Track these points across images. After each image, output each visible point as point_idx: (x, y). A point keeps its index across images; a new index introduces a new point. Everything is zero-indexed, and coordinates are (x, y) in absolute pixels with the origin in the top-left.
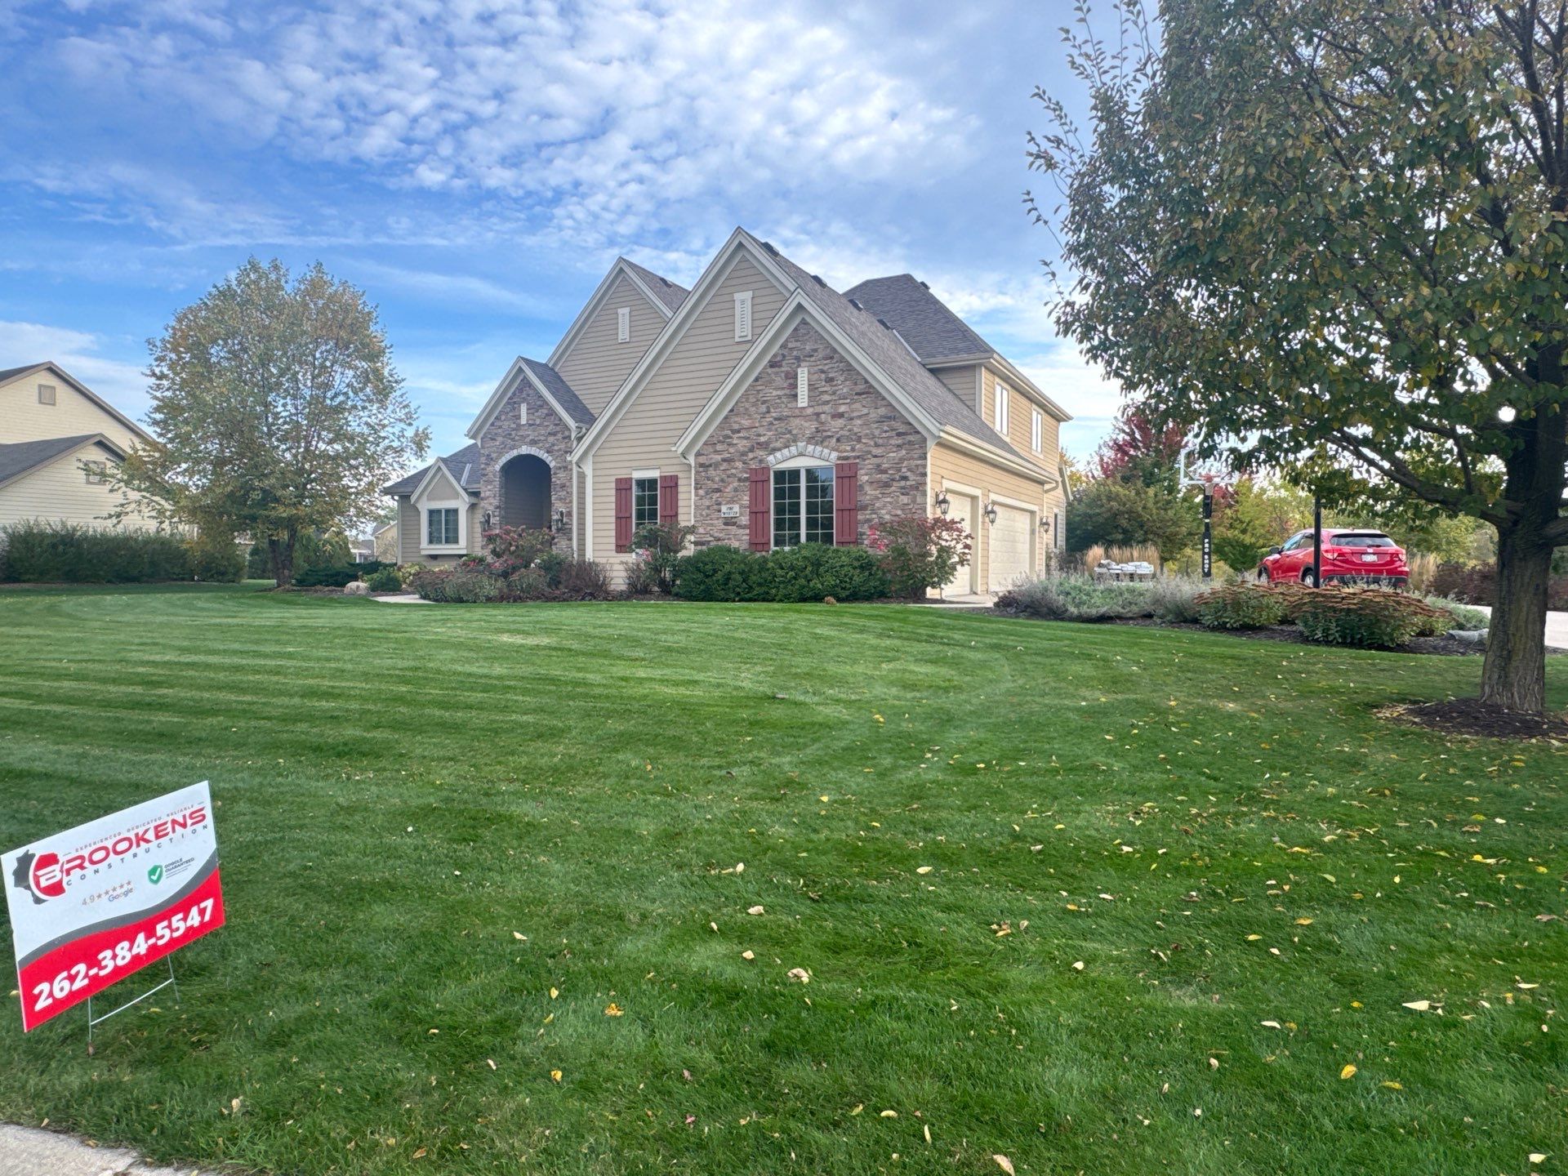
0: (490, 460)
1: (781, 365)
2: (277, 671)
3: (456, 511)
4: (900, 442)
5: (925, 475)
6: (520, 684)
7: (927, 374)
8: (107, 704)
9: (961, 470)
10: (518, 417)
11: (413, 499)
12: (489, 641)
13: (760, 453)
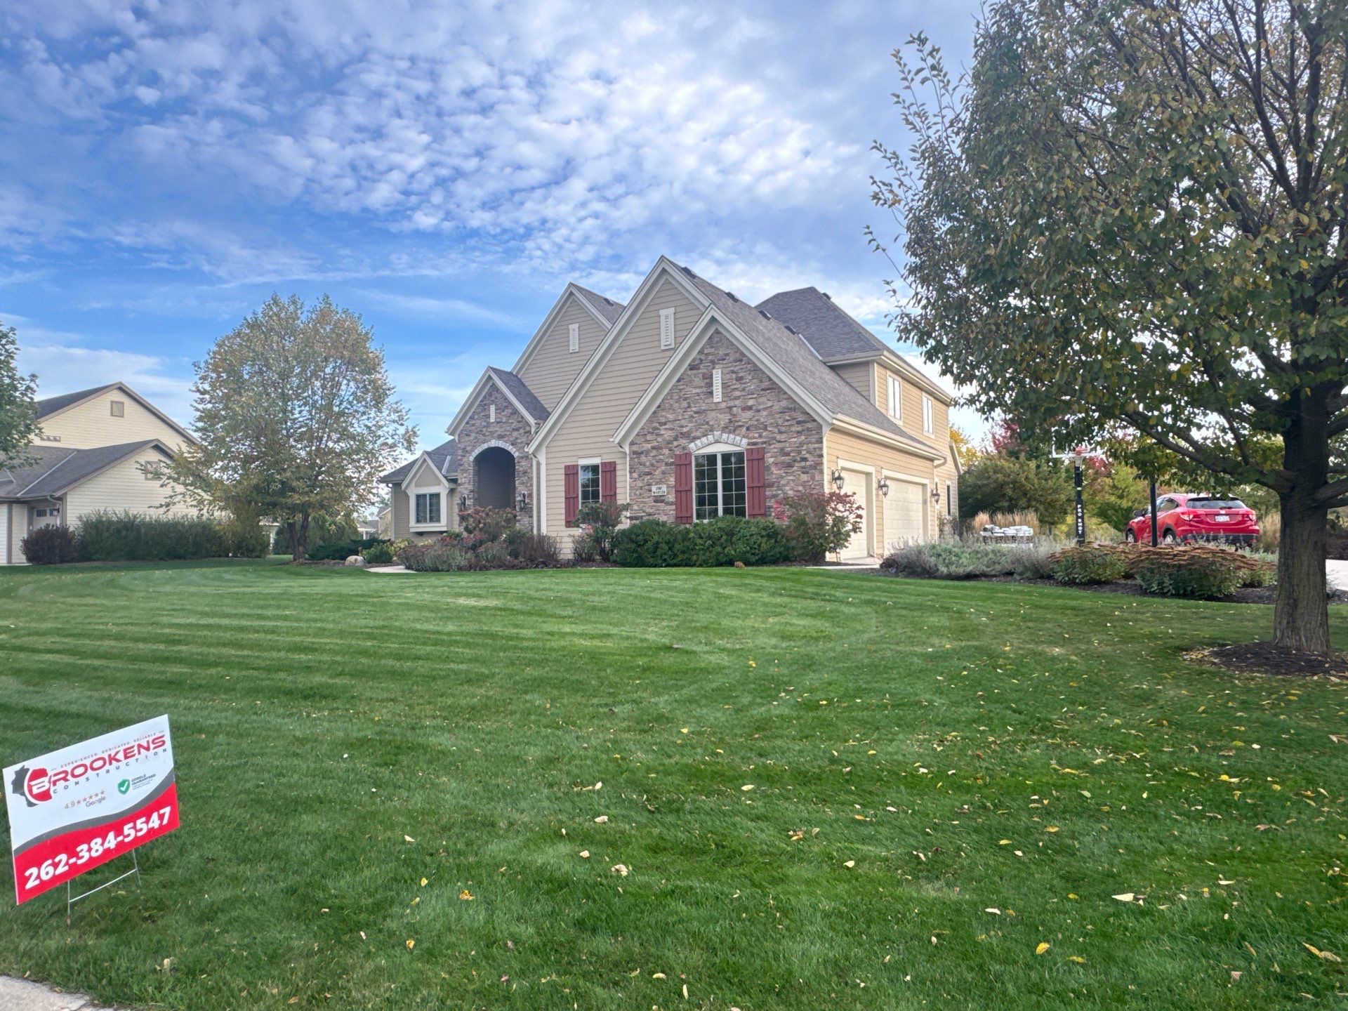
0: (465, 451)
1: (699, 367)
2: (272, 631)
3: (438, 495)
4: (800, 429)
5: (821, 456)
6: (464, 639)
7: (827, 371)
8: (135, 659)
9: (854, 451)
10: (488, 416)
11: (404, 486)
12: (448, 604)
13: (683, 442)
